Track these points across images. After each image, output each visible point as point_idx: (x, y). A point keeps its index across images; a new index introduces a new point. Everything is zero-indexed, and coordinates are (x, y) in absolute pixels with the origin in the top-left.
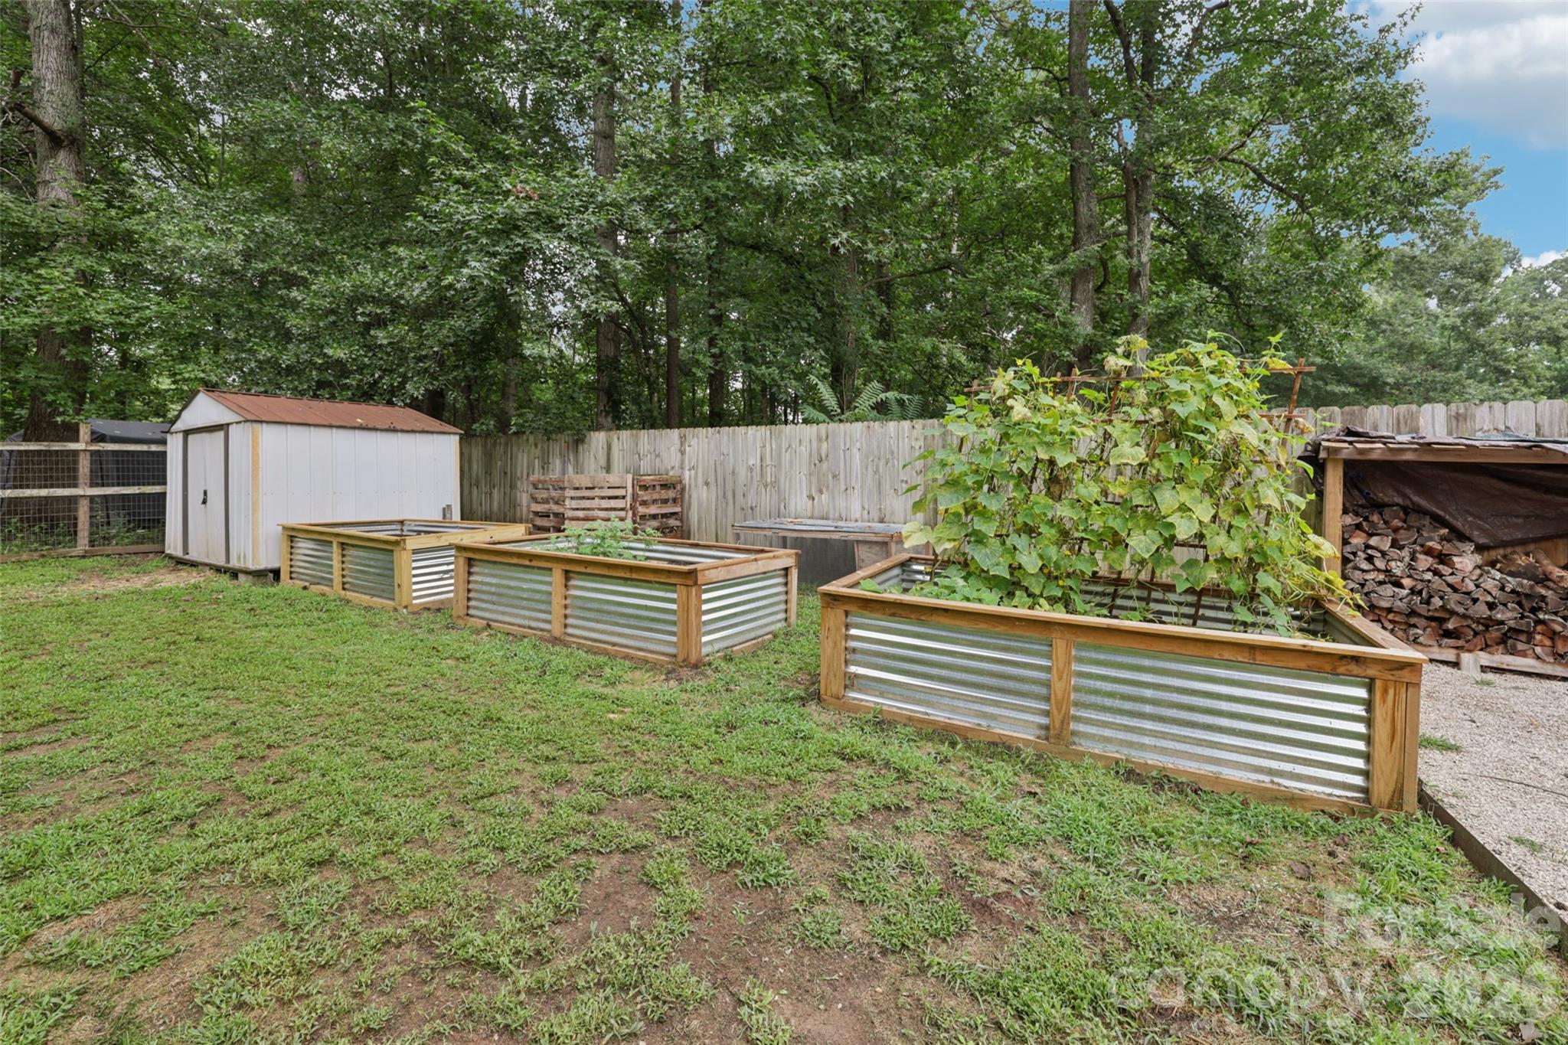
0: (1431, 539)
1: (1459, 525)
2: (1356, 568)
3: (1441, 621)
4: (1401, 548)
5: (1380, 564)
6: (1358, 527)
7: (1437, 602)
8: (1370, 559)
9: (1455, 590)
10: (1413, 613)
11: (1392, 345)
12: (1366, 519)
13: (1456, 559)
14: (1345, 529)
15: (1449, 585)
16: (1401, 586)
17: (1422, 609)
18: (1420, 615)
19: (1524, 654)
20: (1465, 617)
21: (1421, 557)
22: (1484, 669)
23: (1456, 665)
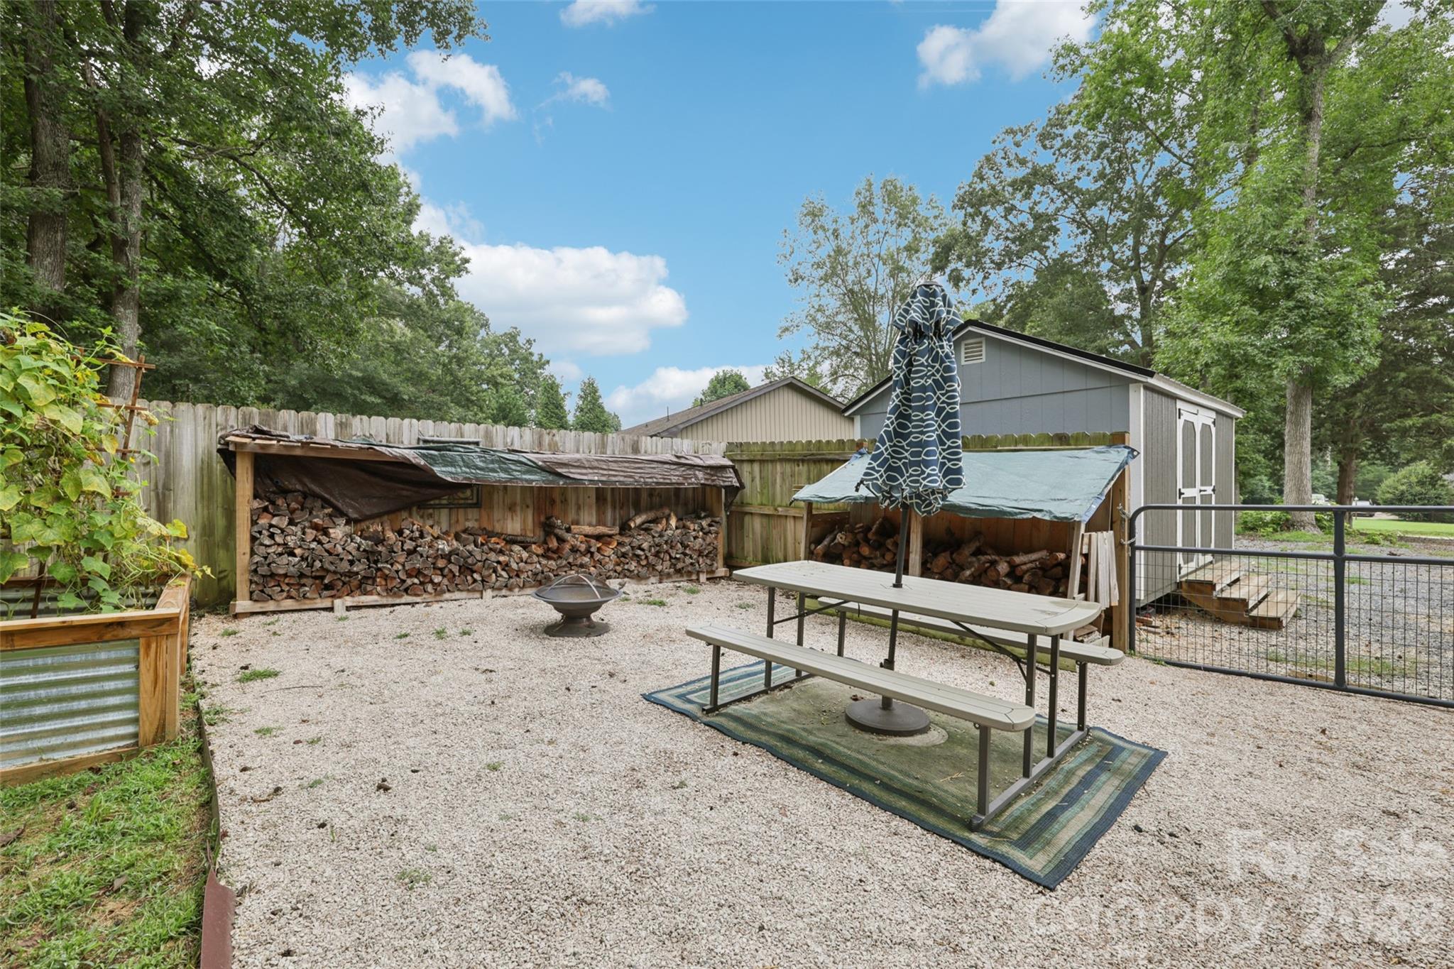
0: (317, 517)
1: (340, 505)
2: (262, 544)
3: (322, 578)
4: (296, 525)
5: (279, 539)
6: (265, 509)
7: (318, 564)
8: (272, 536)
9: (330, 554)
10: (302, 575)
11: (409, 370)
12: (273, 503)
13: (331, 531)
14: (253, 511)
15: (327, 551)
16: (294, 555)
17: (307, 571)
18: (306, 576)
19: (370, 593)
20: (335, 573)
21: (308, 531)
22: (348, 609)
23: (331, 609)
